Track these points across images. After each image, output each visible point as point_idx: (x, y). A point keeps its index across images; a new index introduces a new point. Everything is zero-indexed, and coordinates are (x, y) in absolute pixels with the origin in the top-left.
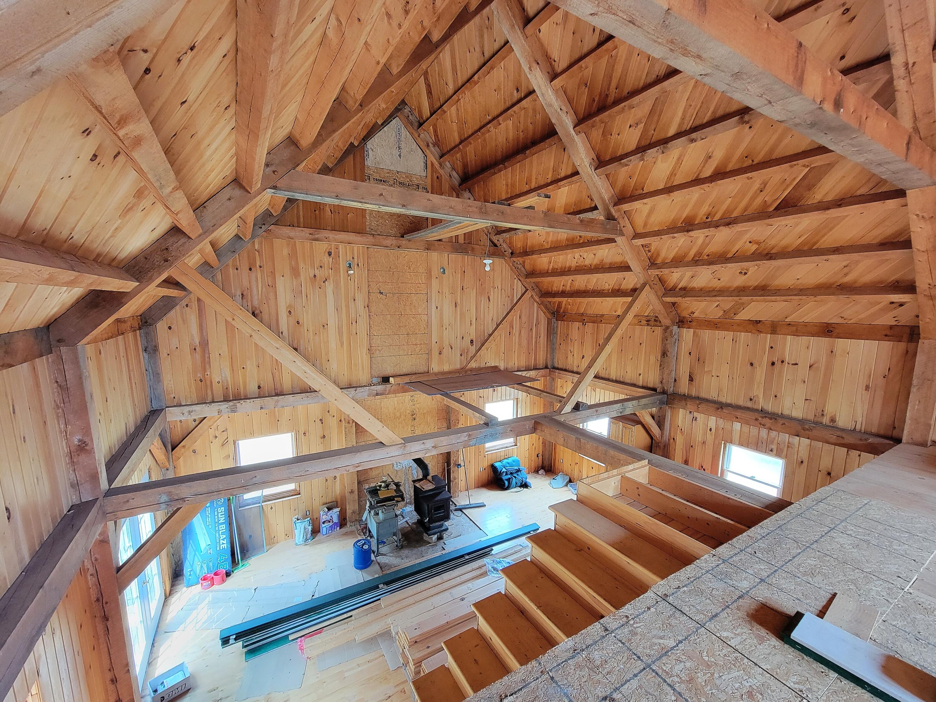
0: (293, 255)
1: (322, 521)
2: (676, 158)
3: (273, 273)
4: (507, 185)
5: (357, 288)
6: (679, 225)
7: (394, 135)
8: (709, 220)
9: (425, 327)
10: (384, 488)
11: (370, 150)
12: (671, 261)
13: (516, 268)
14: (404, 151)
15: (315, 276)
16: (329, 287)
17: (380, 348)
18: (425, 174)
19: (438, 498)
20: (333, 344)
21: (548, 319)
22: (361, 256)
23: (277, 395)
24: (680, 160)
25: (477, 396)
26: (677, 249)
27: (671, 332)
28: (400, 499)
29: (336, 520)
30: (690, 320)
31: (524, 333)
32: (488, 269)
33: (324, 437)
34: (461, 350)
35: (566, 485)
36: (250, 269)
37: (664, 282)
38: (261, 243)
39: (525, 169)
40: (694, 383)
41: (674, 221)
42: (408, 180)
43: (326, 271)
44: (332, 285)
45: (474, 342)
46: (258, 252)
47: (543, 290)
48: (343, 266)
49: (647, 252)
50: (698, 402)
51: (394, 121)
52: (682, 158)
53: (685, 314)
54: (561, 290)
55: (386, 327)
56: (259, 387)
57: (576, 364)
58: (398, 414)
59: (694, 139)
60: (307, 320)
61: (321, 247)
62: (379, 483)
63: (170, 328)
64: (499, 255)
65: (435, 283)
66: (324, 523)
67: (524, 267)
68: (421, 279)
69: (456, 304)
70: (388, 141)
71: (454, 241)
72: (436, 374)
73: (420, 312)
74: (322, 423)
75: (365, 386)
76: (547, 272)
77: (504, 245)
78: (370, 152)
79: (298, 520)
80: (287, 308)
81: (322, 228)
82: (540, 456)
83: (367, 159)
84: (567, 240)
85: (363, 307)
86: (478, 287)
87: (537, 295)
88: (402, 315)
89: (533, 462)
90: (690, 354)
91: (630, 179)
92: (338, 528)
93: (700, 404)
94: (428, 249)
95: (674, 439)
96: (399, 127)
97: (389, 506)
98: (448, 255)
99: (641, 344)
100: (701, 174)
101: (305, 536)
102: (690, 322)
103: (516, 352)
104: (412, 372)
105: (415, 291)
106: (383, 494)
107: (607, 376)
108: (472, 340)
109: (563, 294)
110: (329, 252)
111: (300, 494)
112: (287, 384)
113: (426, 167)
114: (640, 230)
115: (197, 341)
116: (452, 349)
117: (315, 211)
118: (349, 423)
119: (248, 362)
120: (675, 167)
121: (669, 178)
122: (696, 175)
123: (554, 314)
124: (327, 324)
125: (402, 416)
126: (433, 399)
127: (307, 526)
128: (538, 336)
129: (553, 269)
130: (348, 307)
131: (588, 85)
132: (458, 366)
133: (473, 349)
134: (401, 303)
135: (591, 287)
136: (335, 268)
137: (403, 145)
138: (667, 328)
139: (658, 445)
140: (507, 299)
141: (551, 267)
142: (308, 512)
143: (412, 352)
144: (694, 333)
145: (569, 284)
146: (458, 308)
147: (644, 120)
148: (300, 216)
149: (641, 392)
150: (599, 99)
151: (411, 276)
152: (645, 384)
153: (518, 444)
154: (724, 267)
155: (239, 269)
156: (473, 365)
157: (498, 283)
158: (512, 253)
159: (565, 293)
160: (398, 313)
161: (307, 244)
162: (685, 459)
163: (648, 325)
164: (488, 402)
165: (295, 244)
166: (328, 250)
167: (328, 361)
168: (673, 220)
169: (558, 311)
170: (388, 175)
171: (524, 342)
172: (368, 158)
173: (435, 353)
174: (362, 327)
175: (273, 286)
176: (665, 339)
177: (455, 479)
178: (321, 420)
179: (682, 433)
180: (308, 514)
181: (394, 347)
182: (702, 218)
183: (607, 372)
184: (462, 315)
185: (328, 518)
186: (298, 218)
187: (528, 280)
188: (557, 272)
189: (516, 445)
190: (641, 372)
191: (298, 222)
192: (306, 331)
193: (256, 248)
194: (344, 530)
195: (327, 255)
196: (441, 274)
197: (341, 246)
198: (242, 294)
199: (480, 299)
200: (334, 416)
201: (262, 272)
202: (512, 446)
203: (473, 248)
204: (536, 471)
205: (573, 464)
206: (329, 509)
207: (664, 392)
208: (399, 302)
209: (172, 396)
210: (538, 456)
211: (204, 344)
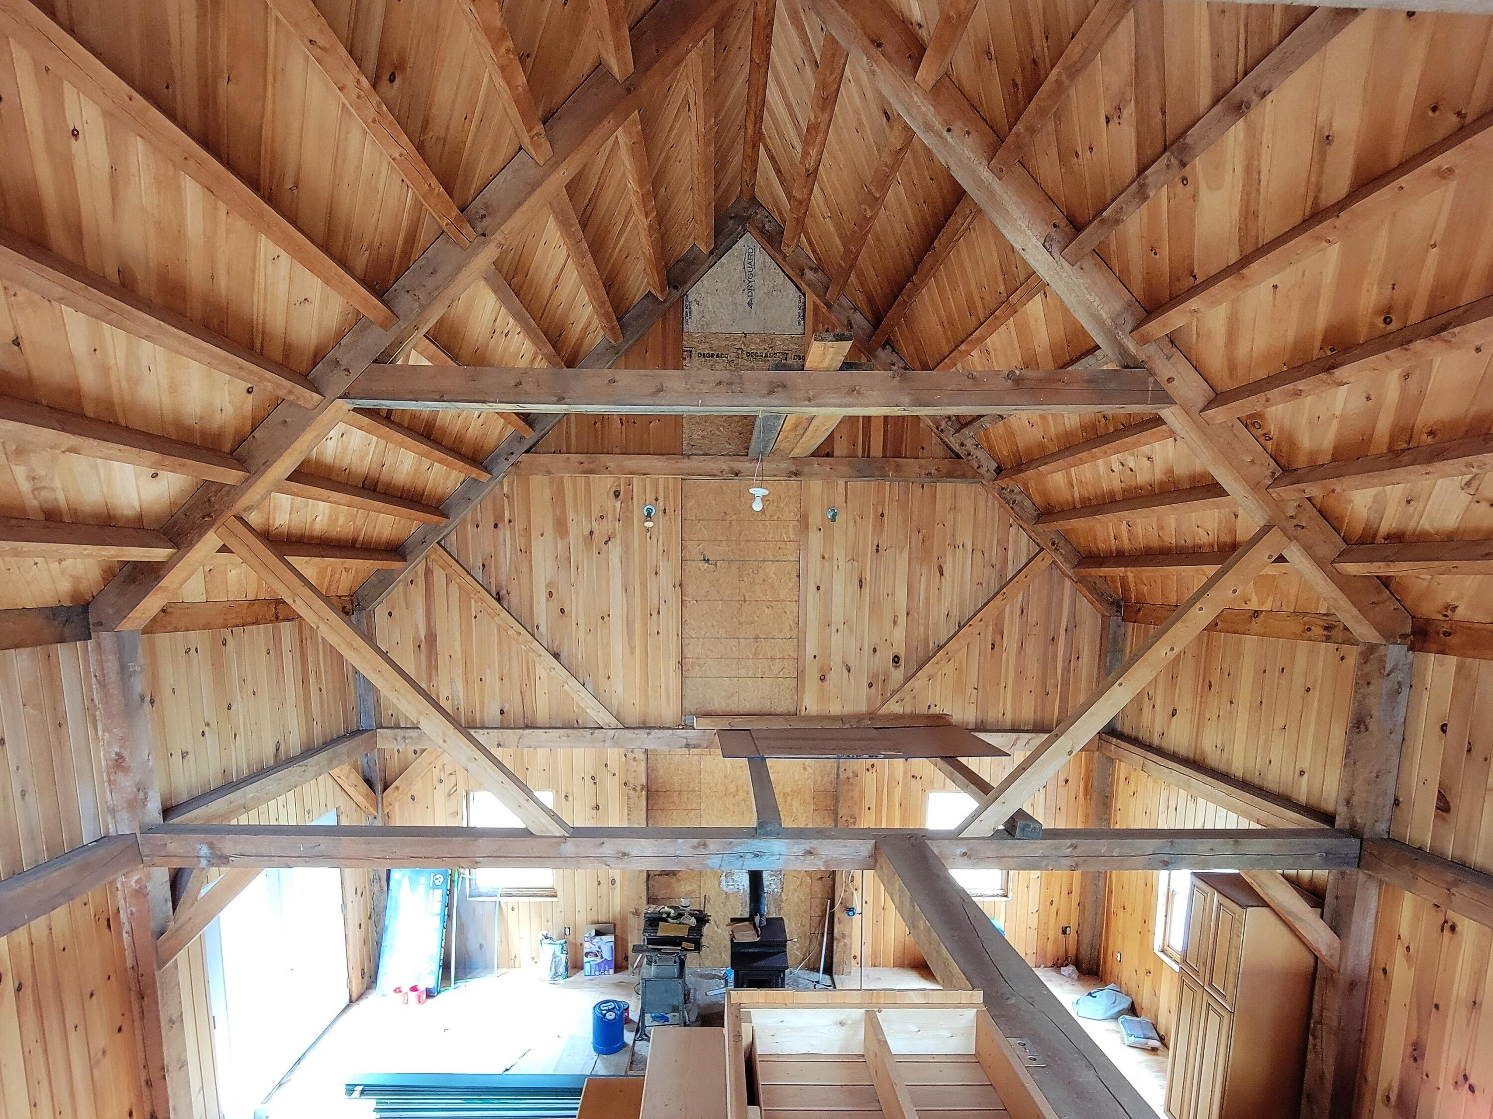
0: (558, 498)
1: (585, 951)
2: (1239, 170)
3: (527, 530)
4: (942, 323)
5: (661, 552)
6: (1316, 353)
7: (740, 267)
8: (1393, 327)
9: (793, 626)
10: (673, 918)
11: (694, 303)
12: (1334, 460)
13: (1008, 502)
14: (758, 294)
15: (591, 533)
16: (615, 551)
17: (701, 662)
18: (800, 329)
19: (761, 963)
20: (618, 648)
21: (1103, 616)
22: (671, 494)
23: (527, 727)
24: (1251, 172)
25: (905, 773)
26: (1335, 424)
27: (1382, 661)
28: (692, 946)
29: (607, 954)
30: (1446, 627)
31: (1033, 648)
32: (757, 506)
33: (597, 808)
34: (871, 674)
35: (1115, 1018)
36: (496, 526)
37: (1337, 518)
38: (511, 485)
39: (957, 283)
40: (1451, 817)
41: (1299, 347)
42: (766, 346)
43: (610, 523)
44: (619, 549)
45: (902, 661)
46: (508, 497)
47: (1082, 550)
48: (638, 513)
49: (1262, 439)
50: (1450, 877)
51: (741, 242)
52: (1255, 163)
53: (1429, 609)
54: (1114, 548)
55: (715, 623)
56: (502, 712)
57: (1158, 729)
58: (732, 788)
59: (1242, 102)
60: (577, 607)
61: (604, 483)
62: (666, 908)
63: (390, 614)
64: (964, 476)
65: (815, 539)
66: (587, 954)
67: (1029, 497)
68: (787, 533)
69: (861, 581)
70: (729, 281)
71: (860, 454)
72: (809, 718)
73: (782, 596)
74: (595, 783)
75: (669, 728)
76: (1075, 508)
77: (979, 453)
78: (694, 307)
79: (546, 938)
80: (547, 586)
81: (605, 451)
82: (1071, 932)
83: (687, 321)
84: (1083, 427)
85: (671, 586)
86: (913, 545)
87: (1066, 560)
88: (745, 601)
89: (1050, 945)
90: (1444, 731)
91: (1155, 254)
92: (612, 971)
93: (1456, 883)
94: (796, 474)
95: (1385, 971)
96: (751, 250)
97: (666, 953)
98: (846, 483)
99: (1308, 690)
100: (1323, 196)
101: (553, 969)
102: (1447, 634)
103: (1009, 689)
104: (764, 711)
105: (775, 556)
106: (664, 931)
107: (1222, 768)
108: (896, 656)
109: (1120, 557)
110: (615, 492)
111: (556, 897)
112: (542, 710)
113: (804, 315)
114: (1225, 384)
115: (422, 634)
116: (849, 671)
117: (595, 424)
118: (634, 789)
119: (488, 672)
120: (1249, 194)
121: (1244, 229)
122: (1309, 203)
123: (1119, 606)
124: (609, 615)
125: (741, 793)
126: (805, 769)
127: (558, 953)
128: (1073, 656)
129: (1083, 500)
130: (644, 586)
131: (993, 52)
132: (863, 708)
133: (897, 675)
134: (745, 579)
135: (1170, 539)
136: (625, 518)
137: (757, 282)
138: (1372, 648)
139: (1333, 978)
140: (988, 570)
141: (1077, 495)
142: (567, 930)
143: (763, 673)
144: (1460, 669)
145: (1125, 535)
146: (867, 589)
147: (1130, 93)
148: (570, 434)
149: (1291, 819)
150: (1024, 77)
151: (765, 527)
152: (1314, 802)
153: (1010, 894)
154: (1475, 464)
155: (481, 525)
156: (894, 707)
157: (966, 538)
158: (999, 470)
159: (1124, 556)
160: (738, 598)
161: (581, 479)
162: (1414, 1038)
163: (1328, 639)
164: (933, 789)
165: (562, 482)
166: (614, 489)
167: (609, 678)
168: (1295, 344)
169: (1126, 598)
170: (727, 343)
171: (1033, 669)
172: (690, 318)
173: (811, 677)
174: (669, 622)
175: (527, 551)
176: (1364, 681)
177: (844, 936)
178: (593, 778)
179: (1408, 959)
180: (567, 933)
181: (728, 661)
182: (1372, 325)
183: (1225, 755)
184: (875, 606)
185: (595, 949)
186: (568, 440)
187: (1040, 527)
188: (1091, 506)
189: (1006, 896)
190: (1306, 766)
191: (568, 445)
192: (574, 623)
193: (505, 491)
194: (620, 976)
195: (612, 495)
196: (827, 522)
197: (636, 479)
198: (484, 565)
199: (918, 570)
200: (614, 775)
201: (513, 529)
202: (997, 896)
203: (898, 466)
204: (1057, 965)
205: (1142, 972)
206: (598, 933)
207: (1354, 832)
208: (740, 576)
209: (390, 712)
210: (1064, 932)
211: (431, 637)
